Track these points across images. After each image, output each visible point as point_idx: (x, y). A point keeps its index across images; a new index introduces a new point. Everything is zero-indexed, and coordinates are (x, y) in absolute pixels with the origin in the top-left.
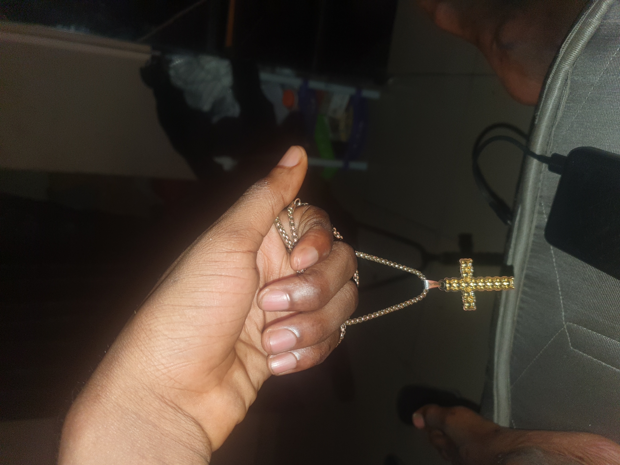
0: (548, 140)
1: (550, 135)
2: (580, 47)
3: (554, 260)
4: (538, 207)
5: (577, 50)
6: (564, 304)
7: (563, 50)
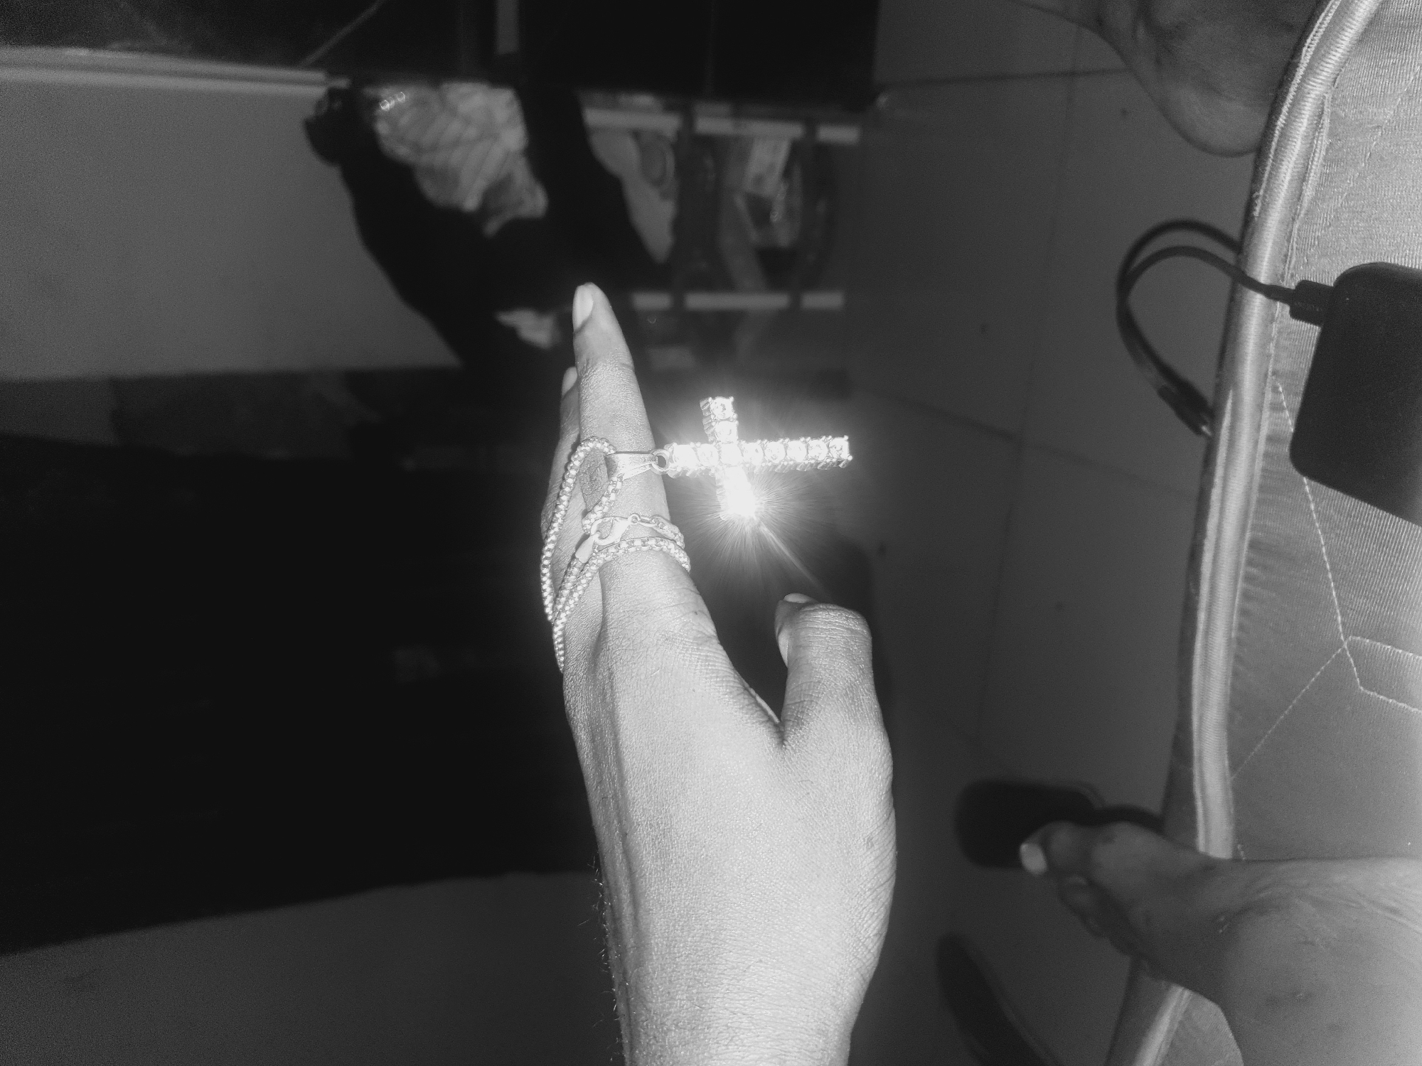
0: (1285, 250)
1: (1289, 239)
2: (1345, 43)
3: (1312, 507)
4: (1269, 396)
6: (1339, 597)
7: (1309, 49)
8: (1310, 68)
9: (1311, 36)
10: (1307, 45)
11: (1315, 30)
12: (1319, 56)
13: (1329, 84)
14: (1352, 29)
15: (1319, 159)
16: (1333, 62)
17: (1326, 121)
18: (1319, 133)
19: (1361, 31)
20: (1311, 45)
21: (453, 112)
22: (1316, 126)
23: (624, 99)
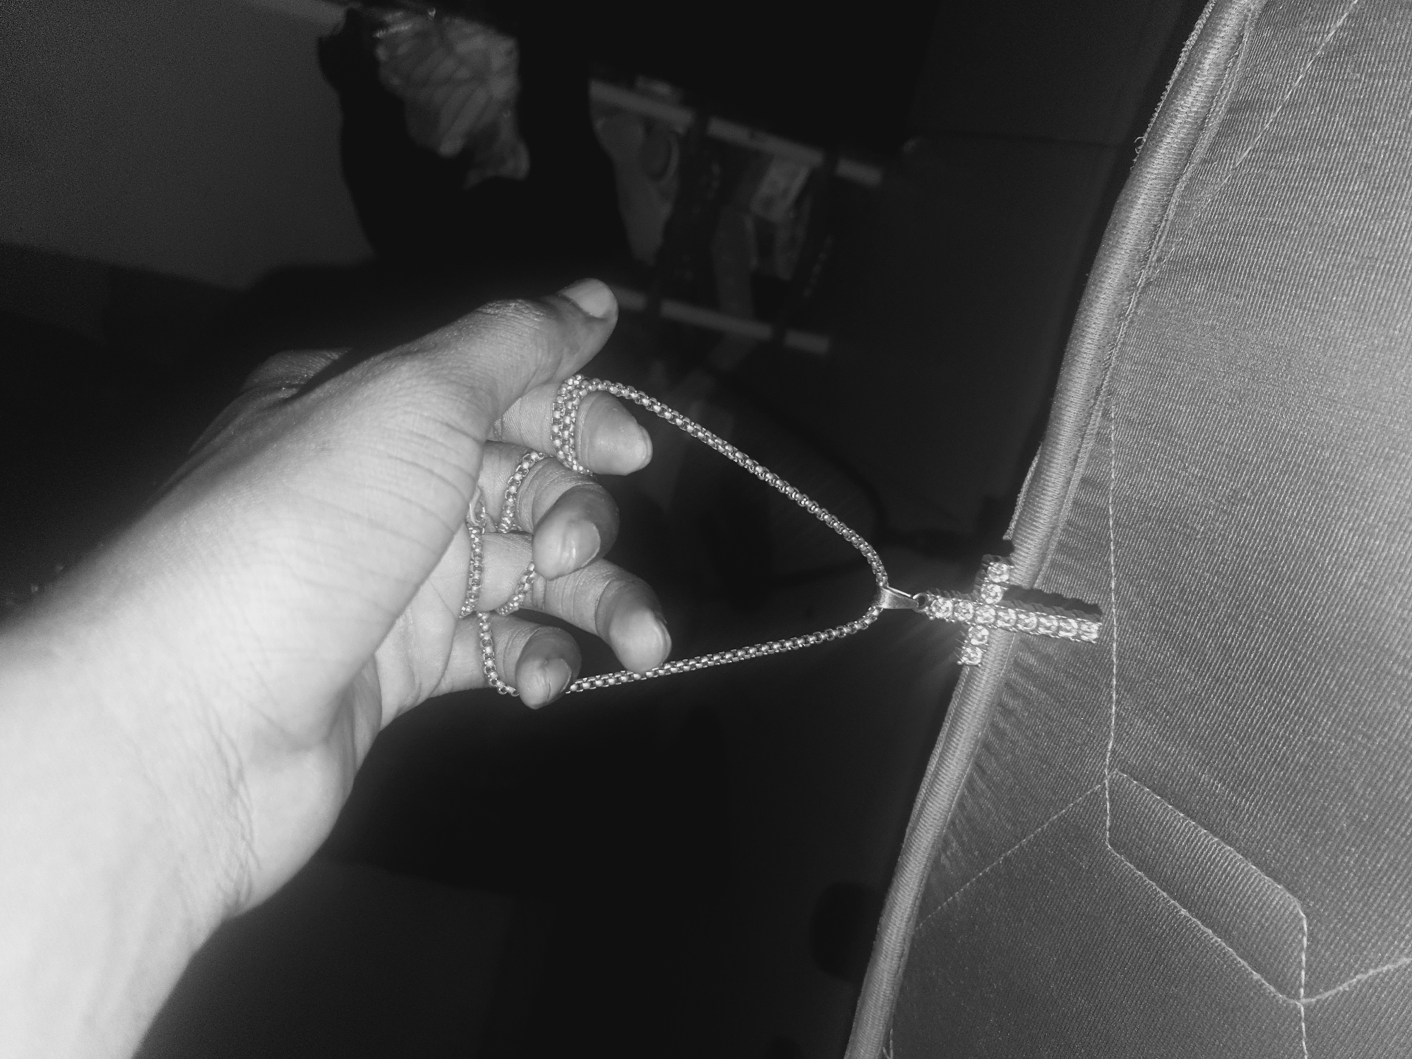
0: (1156, 219)
1: (1165, 207)
3: (1113, 585)
4: (1096, 420)
6: (1118, 715)
18: (1234, 62)
21: (450, 50)
22: (1233, 52)
23: (641, 83)
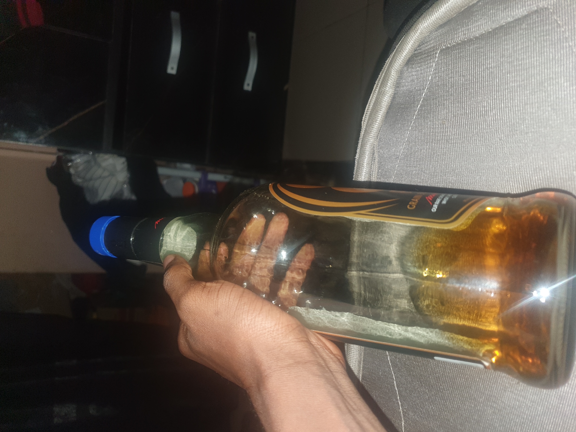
2: (380, 118)
5: (378, 122)
7: (365, 122)
8: (366, 130)
9: (364, 115)
10: (363, 120)
11: (365, 113)
12: (370, 125)
13: (375, 138)
14: (381, 111)
15: (375, 174)
16: (375, 127)
17: (376, 155)
18: (374, 162)
19: (385, 111)
20: (365, 120)
21: (99, 166)
22: (373, 159)
23: (178, 165)
